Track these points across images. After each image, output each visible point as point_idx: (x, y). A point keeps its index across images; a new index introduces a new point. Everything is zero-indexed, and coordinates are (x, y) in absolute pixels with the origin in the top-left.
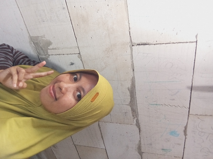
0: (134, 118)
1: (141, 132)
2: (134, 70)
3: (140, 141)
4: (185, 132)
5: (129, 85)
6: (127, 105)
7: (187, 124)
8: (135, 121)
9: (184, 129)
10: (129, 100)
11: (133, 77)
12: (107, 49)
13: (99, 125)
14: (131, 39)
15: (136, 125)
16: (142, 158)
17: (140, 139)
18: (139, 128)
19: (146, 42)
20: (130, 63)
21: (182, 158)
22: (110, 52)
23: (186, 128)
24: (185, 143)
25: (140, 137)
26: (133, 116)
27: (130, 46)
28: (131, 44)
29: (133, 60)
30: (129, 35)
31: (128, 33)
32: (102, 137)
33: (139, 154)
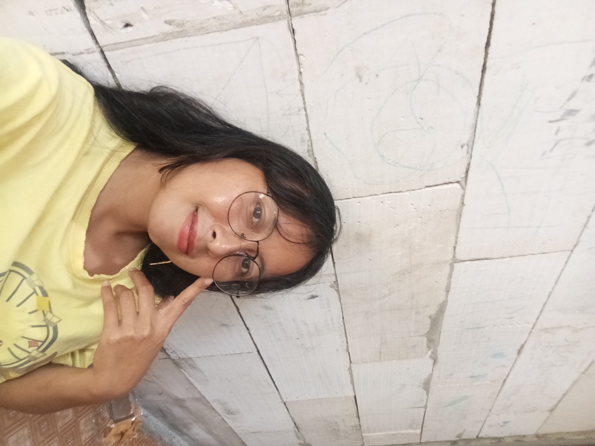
0: (429, 350)
1: (438, 365)
2: (448, 292)
3: (431, 375)
4: (519, 352)
5: (432, 311)
6: (422, 336)
7: (525, 342)
8: (429, 353)
9: (518, 347)
10: (428, 330)
11: (444, 302)
12: (401, 271)
13: (350, 369)
14: (454, 256)
15: (430, 357)
16: (427, 394)
17: (432, 372)
18: (434, 360)
19: (483, 257)
20: (444, 285)
21: (505, 381)
22: (407, 275)
23: (522, 347)
24: (514, 363)
25: (432, 370)
26: (429, 347)
27: (449, 265)
28: (454, 261)
29: (452, 280)
30: (453, 251)
31: (451, 249)
32: (351, 383)
33: (423, 390)
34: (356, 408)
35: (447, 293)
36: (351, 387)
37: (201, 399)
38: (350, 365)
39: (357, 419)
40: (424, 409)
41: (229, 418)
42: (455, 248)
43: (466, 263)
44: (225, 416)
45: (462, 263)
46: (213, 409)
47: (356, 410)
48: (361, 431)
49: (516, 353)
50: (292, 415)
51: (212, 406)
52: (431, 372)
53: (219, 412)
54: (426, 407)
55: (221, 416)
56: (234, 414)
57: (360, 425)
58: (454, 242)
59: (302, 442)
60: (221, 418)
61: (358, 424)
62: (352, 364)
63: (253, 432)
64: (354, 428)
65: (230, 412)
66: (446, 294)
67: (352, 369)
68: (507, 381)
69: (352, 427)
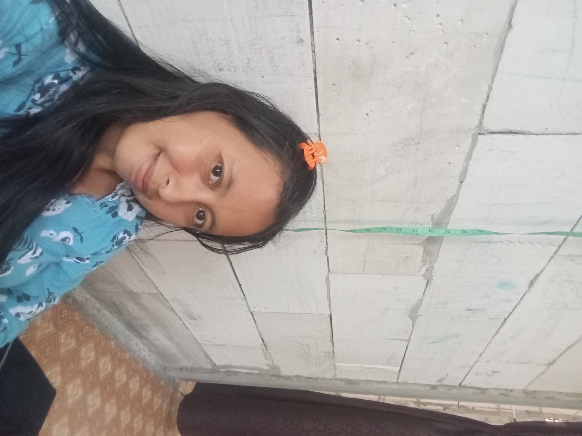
0: (424, 266)
1: (431, 288)
2: (461, 182)
3: (421, 300)
4: (531, 284)
5: (437, 209)
6: (418, 244)
7: (542, 271)
8: (423, 270)
9: (532, 277)
11: (454, 196)
12: (406, 139)
13: (327, 279)
14: (481, 123)
15: (424, 275)
16: (413, 325)
17: (423, 297)
18: (428, 281)
19: (518, 129)
20: (458, 169)
21: (505, 320)
22: (413, 146)
23: (537, 276)
24: (522, 298)
25: (423, 294)
26: (424, 261)
27: (472, 136)
28: (479, 131)
29: (471, 163)
30: (480, 112)
31: (478, 108)
32: (327, 297)
33: (409, 319)
34: (331, 331)
35: (461, 184)
36: (327, 303)
37: (159, 295)
38: (328, 274)
39: (331, 345)
40: (407, 343)
41: (190, 324)
42: (484, 107)
43: (494, 136)
44: (186, 321)
45: (488, 136)
46: (173, 310)
47: (331, 333)
48: (334, 360)
49: (528, 284)
50: (260, 330)
51: (171, 306)
52: (421, 297)
53: (179, 315)
54: (409, 340)
55: (182, 320)
56: (196, 320)
57: (334, 352)
58: (485, 96)
59: (270, 363)
60: (182, 322)
61: (331, 350)
62: (330, 273)
63: (217, 345)
64: (327, 355)
65: (191, 317)
66: (459, 185)
67: (330, 280)
68: (507, 321)
69: (325, 352)
